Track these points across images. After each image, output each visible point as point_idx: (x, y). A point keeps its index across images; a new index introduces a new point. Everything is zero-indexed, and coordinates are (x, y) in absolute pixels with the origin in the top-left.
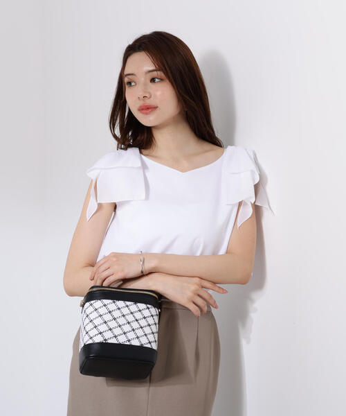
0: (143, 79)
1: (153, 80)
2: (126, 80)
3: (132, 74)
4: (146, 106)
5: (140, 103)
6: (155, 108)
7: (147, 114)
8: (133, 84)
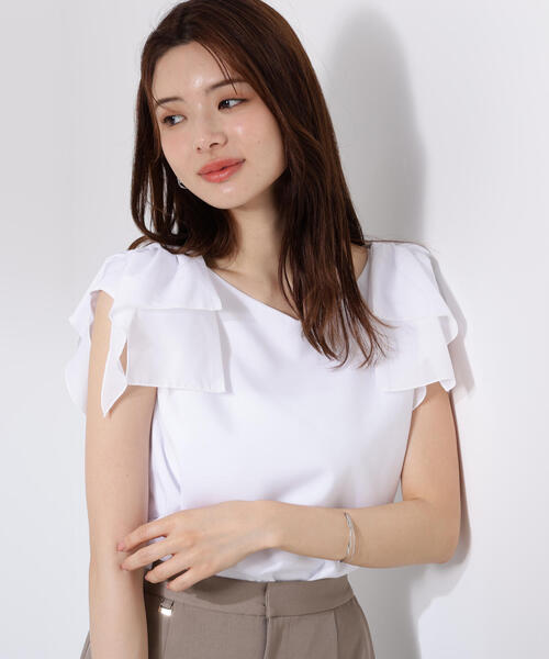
0: (200, 106)
1: (223, 105)
2: (160, 112)
3: (175, 99)
4: (218, 164)
5: (202, 161)
6: (240, 163)
7: (221, 181)
8: (177, 120)
